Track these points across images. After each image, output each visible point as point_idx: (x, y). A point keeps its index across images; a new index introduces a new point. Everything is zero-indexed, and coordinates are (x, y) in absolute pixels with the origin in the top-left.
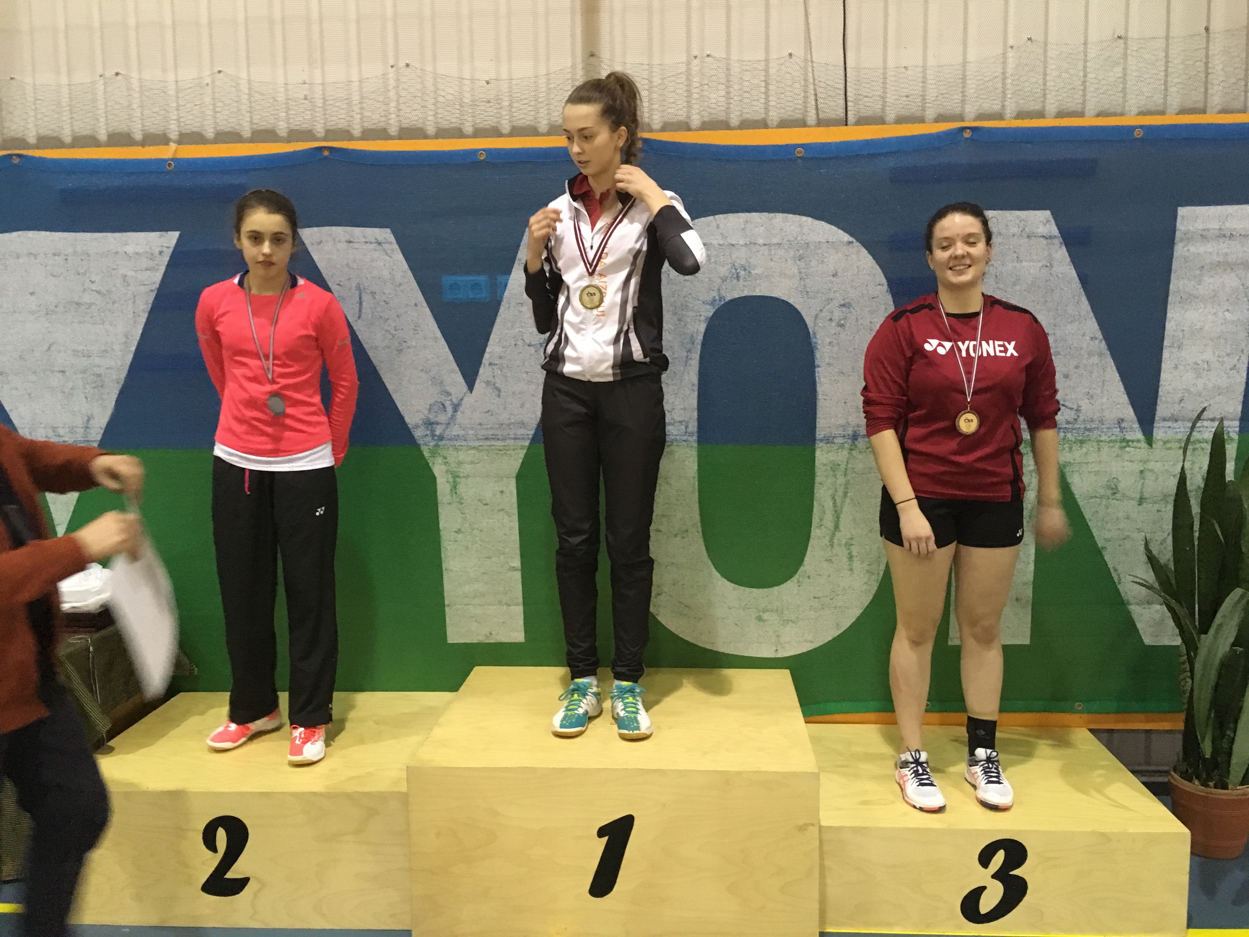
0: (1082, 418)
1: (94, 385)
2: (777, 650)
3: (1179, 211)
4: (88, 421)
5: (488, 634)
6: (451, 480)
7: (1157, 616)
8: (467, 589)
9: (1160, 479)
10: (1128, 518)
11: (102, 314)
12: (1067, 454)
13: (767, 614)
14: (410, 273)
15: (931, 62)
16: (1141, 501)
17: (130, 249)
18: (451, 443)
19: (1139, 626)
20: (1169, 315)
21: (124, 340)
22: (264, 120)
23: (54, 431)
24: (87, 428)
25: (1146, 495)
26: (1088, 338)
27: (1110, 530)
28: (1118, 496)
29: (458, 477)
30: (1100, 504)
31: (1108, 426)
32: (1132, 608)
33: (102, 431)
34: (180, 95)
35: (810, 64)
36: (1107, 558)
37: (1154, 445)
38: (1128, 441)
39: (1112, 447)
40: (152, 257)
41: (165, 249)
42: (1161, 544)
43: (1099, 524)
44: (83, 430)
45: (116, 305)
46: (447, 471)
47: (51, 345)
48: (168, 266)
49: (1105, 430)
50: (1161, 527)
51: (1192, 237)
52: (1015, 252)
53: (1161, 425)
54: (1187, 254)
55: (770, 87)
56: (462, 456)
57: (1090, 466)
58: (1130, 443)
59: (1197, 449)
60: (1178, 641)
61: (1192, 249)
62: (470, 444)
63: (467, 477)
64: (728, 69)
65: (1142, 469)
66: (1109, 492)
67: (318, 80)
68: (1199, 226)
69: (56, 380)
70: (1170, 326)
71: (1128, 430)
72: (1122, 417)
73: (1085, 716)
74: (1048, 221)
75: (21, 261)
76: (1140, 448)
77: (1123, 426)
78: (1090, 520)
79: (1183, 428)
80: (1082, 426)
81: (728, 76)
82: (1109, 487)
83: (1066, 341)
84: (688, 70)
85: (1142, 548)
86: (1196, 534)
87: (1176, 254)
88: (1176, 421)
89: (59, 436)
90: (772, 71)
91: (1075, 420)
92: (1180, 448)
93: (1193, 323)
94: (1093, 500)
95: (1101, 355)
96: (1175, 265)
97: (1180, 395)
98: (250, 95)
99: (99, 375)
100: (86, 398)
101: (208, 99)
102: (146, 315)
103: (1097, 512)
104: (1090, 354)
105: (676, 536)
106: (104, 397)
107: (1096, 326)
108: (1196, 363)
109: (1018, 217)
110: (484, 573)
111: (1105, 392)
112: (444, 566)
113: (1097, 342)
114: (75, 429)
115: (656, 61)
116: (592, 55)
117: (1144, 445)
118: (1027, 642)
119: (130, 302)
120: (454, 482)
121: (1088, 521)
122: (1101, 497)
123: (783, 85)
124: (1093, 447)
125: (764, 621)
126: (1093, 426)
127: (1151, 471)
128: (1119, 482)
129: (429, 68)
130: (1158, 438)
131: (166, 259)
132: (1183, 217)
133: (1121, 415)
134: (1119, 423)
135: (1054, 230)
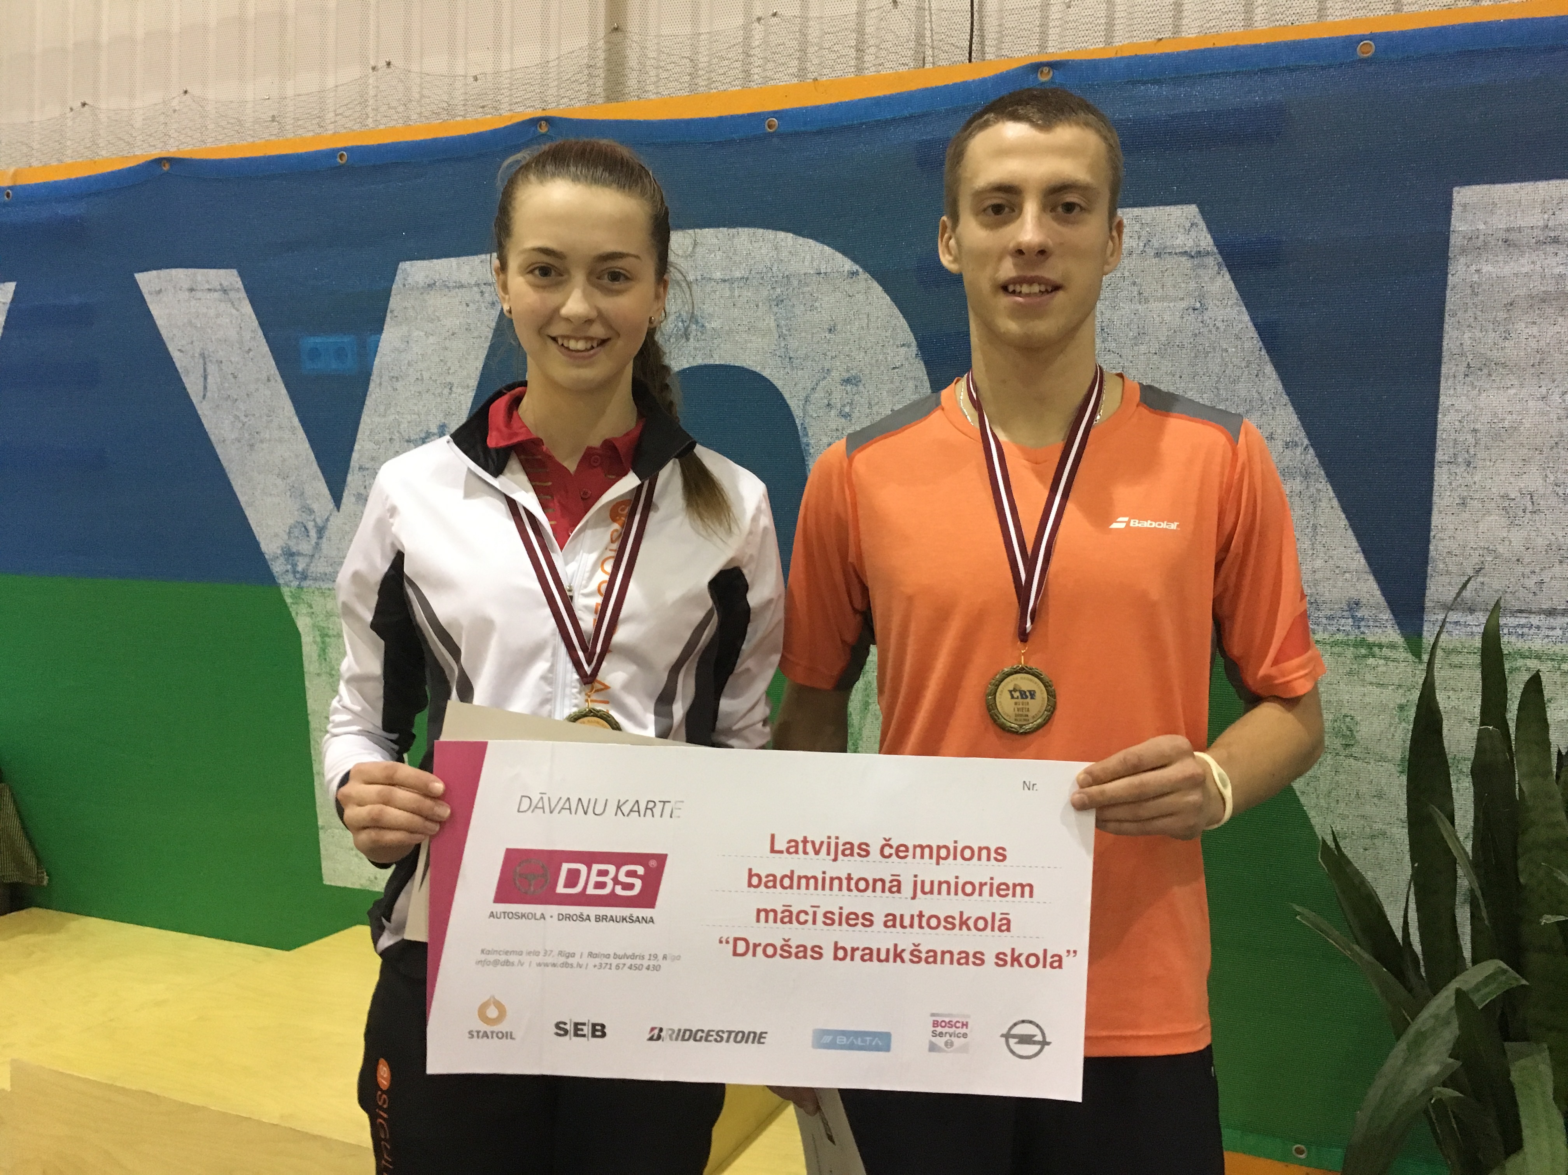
3: (1455, 195)
10: (1380, 796)
20: (1445, 400)
26: (1280, 444)
27: (1343, 817)
28: (1357, 752)
31: (1329, 613)
38: (1370, 646)
49: (1324, 621)
51: (1485, 243)
53: (1438, 616)
54: (1476, 278)
58: (1376, 650)
61: (1487, 268)
65: (1404, 701)
68: (1500, 222)
70: (1446, 422)
71: (1371, 623)
72: (1356, 598)
76: (1395, 659)
77: (1359, 614)
82: (1338, 734)
87: (1451, 281)
88: (1467, 609)
93: (1496, 415)
95: (1306, 476)
96: (1452, 300)
97: (1475, 559)
107: (1295, 421)
108: (1505, 497)
111: (1318, 547)
113: (1299, 450)
117: (1403, 654)
132: (1465, 206)
133: (1353, 594)
134: (1351, 609)
135: (1206, 241)
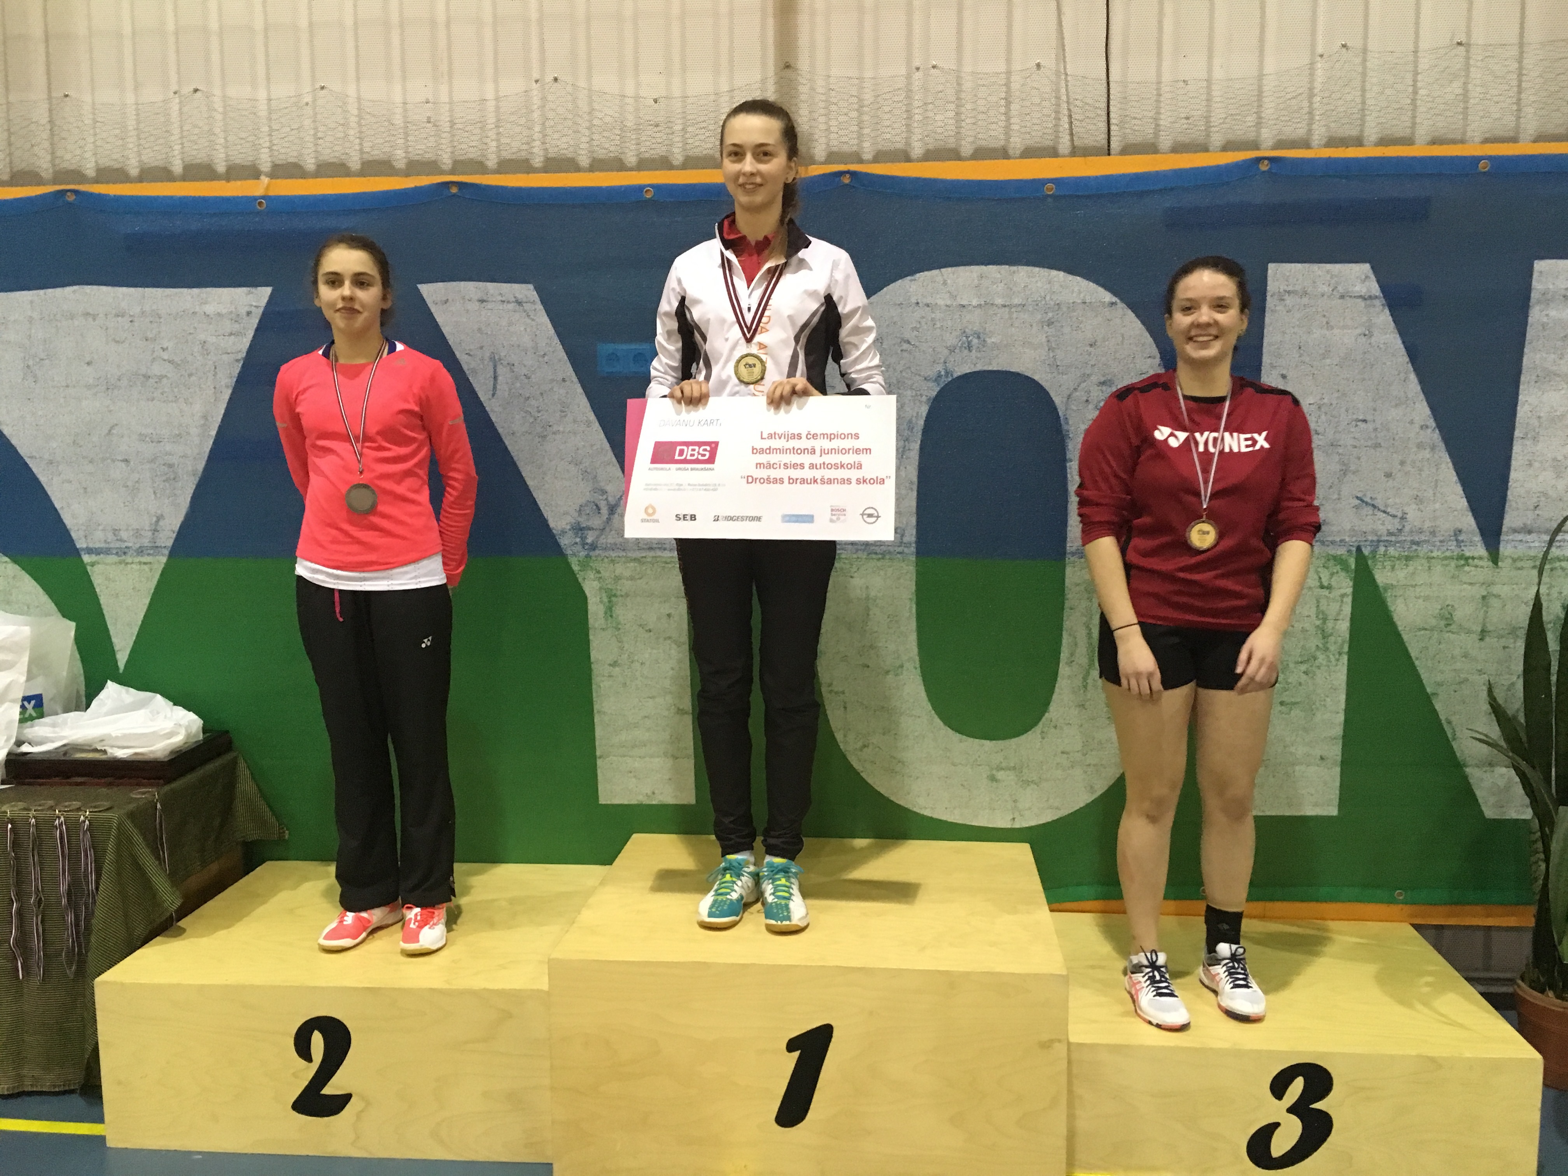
0: (1407, 529)
1: (164, 478)
2: (1014, 819)
3: (1535, 265)
4: (158, 521)
5: (649, 793)
6: (606, 600)
7: (1501, 783)
8: (624, 736)
9: (1509, 607)
10: (1466, 656)
11: (176, 390)
12: (1389, 574)
13: (1002, 772)
14: (556, 341)
15: (1218, 74)
16: (1483, 634)
17: (210, 309)
18: (606, 554)
19: (1478, 793)
20: (1522, 397)
21: (202, 422)
22: (376, 148)
23: (115, 535)
24: (156, 530)
25: (1490, 628)
26: (1417, 426)
27: (1442, 672)
28: (1453, 627)
29: (615, 595)
30: (1430, 638)
31: (1442, 538)
32: (1468, 770)
33: (174, 535)
34: (274, 116)
35: (1063, 77)
36: (1438, 706)
37: (1500, 564)
38: (1467, 559)
39: (1447, 565)
40: (237, 319)
41: (253, 309)
42: (1509, 690)
43: (1429, 663)
44: (150, 534)
45: (193, 378)
46: (601, 588)
47: (112, 428)
48: (257, 330)
49: (1438, 544)
50: (1508, 667)
51: (1552, 297)
52: (1324, 316)
53: (1511, 537)
54: (1545, 320)
55: (1013, 107)
56: (619, 569)
57: (1418, 589)
58: (1470, 561)
59: (1556, 568)
60: (1527, 814)
61: (1553, 313)
62: (630, 554)
63: (627, 595)
64: (959, 84)
65: (1485, 593)
66: (1443, 623)
67: (444, 98)
68: (1562, 284)
69: (118, 471)
70: (1523, 412)
71: (1468, 544)
72: (1460, 527)
73: (1407, 909)
74: (1367, 277)
75: (76, 323)
76: (1482, 567)
77: (1460, 538)
78: (1417, 659)
79: (1537, 543)
80: (1409, 539)
81: (959, 92)
82: (1442, 617)
83: (1388, 430)
84: (909, 84)
85: (1484, 694)
86: (1554, 678)
87: (1530, 319)
88: (1530, 532)
89: (121, 540)
90: (1015, 86)
91: (1400, 531)
92: (1534, 567)
93: (1552, 407)
94: (1422, 632)
95: (1433, 448)
96: (1530, 334)
97: (1535, 500)
98: (360, 117)
99: (171, 466)
100: (154, 493)
101: (307, 123)
102: (230, 391)
103: (1427, 648)
104: (1420, 446)
105: (887, 672)
106: (178, 492)
107: (1427, 411)
108: (1555, 459)
109: (1328, 272)
110: (646, 717)
111: (1439, 495)
112: (596, 707)
113: (1429, 430)
114: (142, 533)
115: (868, 74)
116: (788, 66)
117: (1486, 563)
118: (1334, 812)
119: (210, 375)
120: (610, 602)
121: (1414, 659)
122: (1432, 629)
123: (1028, 104)
124: (1422, 565)
125: (996, 781)
126: (1423, 538)
127: (1498, 596)
128: (1454, 610)
129: (582, 83)
130: (1506, 554)
131: (255, 322)
132: (1541, 272)
133: (1459, 525)
134: (1455, 535)
135: (1374, 288)
